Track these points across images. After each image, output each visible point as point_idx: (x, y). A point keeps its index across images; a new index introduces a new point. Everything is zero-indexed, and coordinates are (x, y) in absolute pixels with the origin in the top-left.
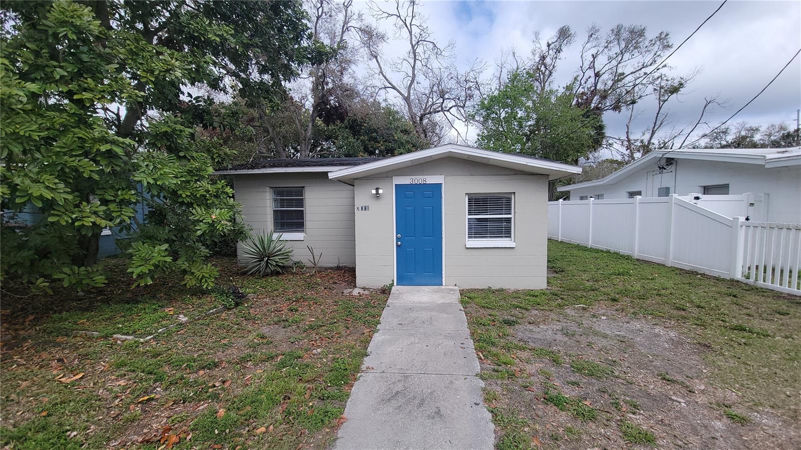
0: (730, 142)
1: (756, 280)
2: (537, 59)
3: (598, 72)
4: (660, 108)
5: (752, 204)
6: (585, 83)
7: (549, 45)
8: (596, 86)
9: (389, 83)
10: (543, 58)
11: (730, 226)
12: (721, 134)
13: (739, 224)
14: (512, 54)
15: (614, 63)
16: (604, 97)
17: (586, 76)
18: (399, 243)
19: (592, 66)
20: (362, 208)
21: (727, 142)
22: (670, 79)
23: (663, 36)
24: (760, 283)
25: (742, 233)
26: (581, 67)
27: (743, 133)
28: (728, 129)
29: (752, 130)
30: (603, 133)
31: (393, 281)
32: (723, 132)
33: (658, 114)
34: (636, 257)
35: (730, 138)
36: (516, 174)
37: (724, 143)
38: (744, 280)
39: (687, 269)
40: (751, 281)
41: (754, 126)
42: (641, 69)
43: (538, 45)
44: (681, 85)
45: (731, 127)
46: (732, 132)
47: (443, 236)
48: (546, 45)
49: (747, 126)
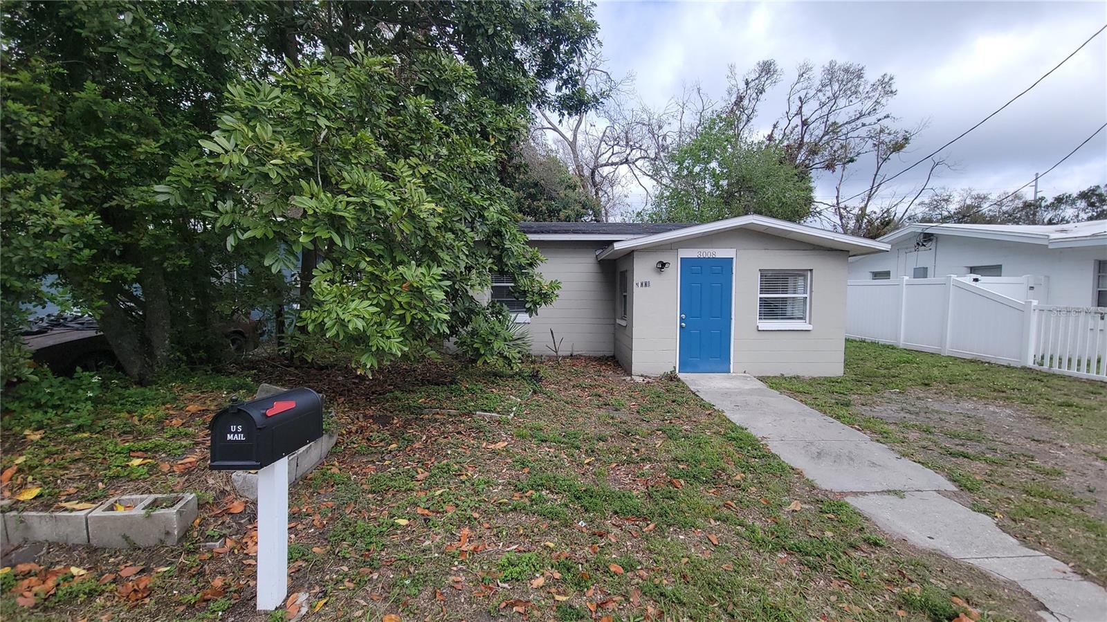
0: (952, 213)
1: (1051, 366)
2: (733, 100)
3: (806, 120)
4: (879, 168)
5: (1032, 288)
6: (791, 133)
7: (747, 83)
8: (803, 138)
9: (550, 123)
10: (740, 99)
11: (1022, 310)
12: (943, 203)
13: (1032, 308)
14: (696, 90)
15: (826, 109)
16: (813, 152)
17: (793, 124)
18: (683, 324)
19: (799, 112)
20: (642, 284)
21: (949, 212)
22: (892, 132)
23: (886, 80)
24: (1056, 369)
25: (1034, 318)
26: (787, 113)
27: (969, 202)
28: (950, 196)
29: (980, 198)
30: (811, 197)
31: (675, 368)
32: (944, 200)
33: (876, 175)
34: (901, 346)
35: (953, 207)
36: (814, 249)
37: (945, 213)
38: (1036, 367)
39: (969, 357)
40: (1046, 367)
41: (982, 192)
42: (858, 118)
43: (733, 82)
44: (906, 139)
45: (955, 194)
46: (956, 200)
47: (733, 317)
48: (744, 83)
49: (974, 193)
